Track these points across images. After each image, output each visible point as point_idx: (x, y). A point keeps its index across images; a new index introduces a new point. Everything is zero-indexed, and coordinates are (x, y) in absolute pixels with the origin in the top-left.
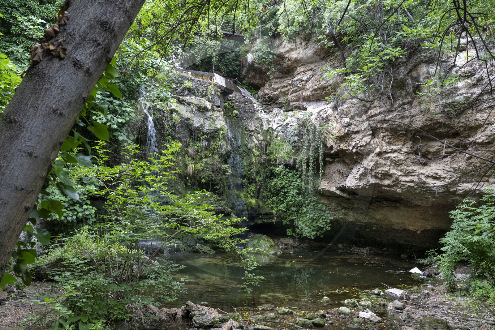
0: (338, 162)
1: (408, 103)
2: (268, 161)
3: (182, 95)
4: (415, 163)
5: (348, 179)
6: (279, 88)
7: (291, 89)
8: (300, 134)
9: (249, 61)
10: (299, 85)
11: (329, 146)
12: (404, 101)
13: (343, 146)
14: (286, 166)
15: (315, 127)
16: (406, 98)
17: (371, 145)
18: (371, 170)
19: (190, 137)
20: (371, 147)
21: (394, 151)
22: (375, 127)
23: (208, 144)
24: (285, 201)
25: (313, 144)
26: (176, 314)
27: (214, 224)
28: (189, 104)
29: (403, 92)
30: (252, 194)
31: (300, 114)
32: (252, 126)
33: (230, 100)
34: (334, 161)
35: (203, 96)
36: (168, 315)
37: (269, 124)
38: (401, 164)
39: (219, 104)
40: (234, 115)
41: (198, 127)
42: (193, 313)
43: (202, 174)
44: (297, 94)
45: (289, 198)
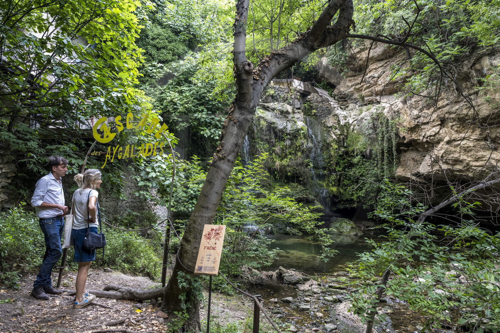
0: (412, 150)
1: (474, 93)
2: (347, 153)
3: (266, 102)
4: (484, 149)
5: (421, 166)
6: (353, 85)
7: (364, 85)
8: (374, 127)
9: (324, 64)
10: (371, 82)
11: (401, 136)
12: (470, 92)
13: (414, 136)
14: (363, 156)
15: (388, 120)
16: (472, 89)
17: (440, 135)
18: (442, 157)
19: (276, 138)
20: (440, 136)
21: (464, 139)
22: (443, 117)
23: (291, 142)
24: (364, 188)
25: (386, 136)
26: (272, 275)
27: (296, 211)
28: (273, 110)
29: (468, 83)
30: (333, 183)
31: (373, 109)
32: (330, 122)
33: (309, 101)
34: (408, 150)
35: (284, 101)
36: (267, 276)
37: (346, 120)
38: (471, 150)
39: (299, 106)
40: (313, 114)
41: (282, 129)
42: (284, 274)
43: (287, 169)
44: (370, 89)
45: (367, 185)
